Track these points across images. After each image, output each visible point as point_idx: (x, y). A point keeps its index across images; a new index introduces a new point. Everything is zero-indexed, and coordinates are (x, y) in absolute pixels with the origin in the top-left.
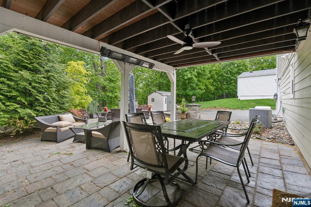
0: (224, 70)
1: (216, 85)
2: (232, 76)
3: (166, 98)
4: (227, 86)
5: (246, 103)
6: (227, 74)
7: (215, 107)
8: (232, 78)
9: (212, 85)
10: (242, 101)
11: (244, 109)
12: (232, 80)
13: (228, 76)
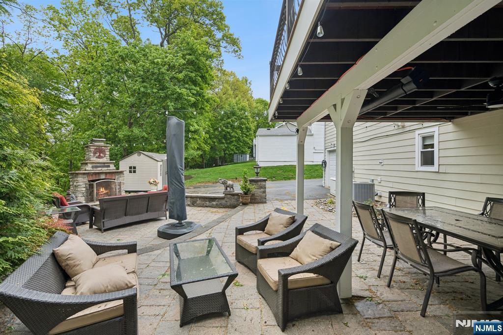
0: (223, 122)
1: (211, 142)
2: (233, 131)
3: (161, 165)
4: (226, 145)
5: (271, 171)
6: (227, 127)
7: (236, 178)
8: (232, 134)
9: (206, 143)
10: (265, 168)
11: (274, 179)
12: (232, 137)
13: (229, 130)
